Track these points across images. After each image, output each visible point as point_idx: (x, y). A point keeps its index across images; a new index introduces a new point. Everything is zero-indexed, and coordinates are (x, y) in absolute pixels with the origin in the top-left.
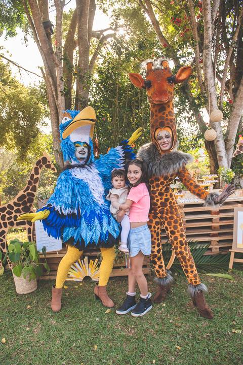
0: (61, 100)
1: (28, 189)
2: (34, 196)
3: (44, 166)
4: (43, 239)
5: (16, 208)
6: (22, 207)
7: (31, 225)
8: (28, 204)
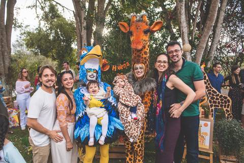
0: (84, 33)
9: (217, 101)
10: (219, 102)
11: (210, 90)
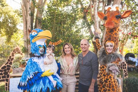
0: (29, 18)
2: (10, 67)
3: (17, 52)
6: (3, 72)
7: (7, 82)
8: (7, 71)
9: (119, 65)
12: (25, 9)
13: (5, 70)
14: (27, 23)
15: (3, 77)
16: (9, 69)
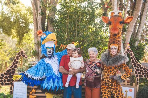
0: (39, 18)
1: (12, 66)
2: (15, 70)
3: (21, 56)
4: (17, 93)
5: (5, 76)
6: (8, 75)
7: (12, 85)
8: (12, 74)
9: (142, 72)
10: (143, 73)
11: (136, 64)
12: (35, 8)
13: (10, 74)
14: (37, 24)
15: (8, 81)
16: (13, 73)
